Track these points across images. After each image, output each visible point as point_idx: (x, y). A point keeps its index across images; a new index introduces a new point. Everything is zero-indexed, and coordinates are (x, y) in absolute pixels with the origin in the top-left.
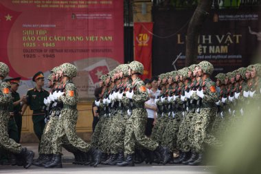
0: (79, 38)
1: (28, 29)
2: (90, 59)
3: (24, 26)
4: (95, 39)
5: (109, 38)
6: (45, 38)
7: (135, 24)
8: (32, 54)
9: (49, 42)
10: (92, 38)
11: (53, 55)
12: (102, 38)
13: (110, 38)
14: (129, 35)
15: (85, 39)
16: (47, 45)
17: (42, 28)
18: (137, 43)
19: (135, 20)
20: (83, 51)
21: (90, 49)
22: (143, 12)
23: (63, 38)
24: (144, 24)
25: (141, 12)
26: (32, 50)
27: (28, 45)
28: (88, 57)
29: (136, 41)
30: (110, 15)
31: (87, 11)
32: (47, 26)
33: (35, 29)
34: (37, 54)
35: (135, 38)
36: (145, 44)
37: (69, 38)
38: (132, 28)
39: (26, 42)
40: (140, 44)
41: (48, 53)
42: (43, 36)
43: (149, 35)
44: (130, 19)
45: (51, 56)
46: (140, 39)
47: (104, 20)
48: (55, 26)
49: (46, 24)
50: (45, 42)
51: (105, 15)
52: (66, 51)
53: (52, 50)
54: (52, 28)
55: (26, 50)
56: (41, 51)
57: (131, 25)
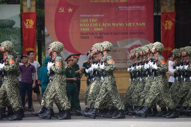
0: (121, 25)
1: (84, 18)
2: (128, 39)
3: (81, 16)
4: (132, 25)
5: (143, 24)
6: (96, 25)
7: (162, 13)
8: (87, 36)
9: (99, 27)
10: (130, 24)
11: (102, 37)
12: (137, 24)
13: (144, 24)
14: (157, 22)
15: (125, 25)
16: (98, 29)
17: (94, 18)
18: (164, 27)
19: (162, 11)
20: (123, 33)
21: (129, 32)
22: (169, 4)
23: (109, 25)
24: (169, 13)
25: (167, 5)
26: (87, 33)
27: (84, 29)
29: (163, 26)
30: (144, 7)
31: (127, 4)
32: (98, 16)
33: (89, 18)
34: (90, 36)
35: (162, 24)
37: (114, 24)
38: (160, 16)
39: (82, 27)
40: (166, 28)
41: (98, 35)
42: (95, 23)
43: (172, 21)
44: (158, 10)
45: (100, 37)
46: (166, 25)
47: (139, 11)
48: (103, 16)
49: (97, 14)
50: (96, 27)
51: (139, 7)
52: (111, 34)
53: (101, 33)
54: (101, 17)
55: (82, 33)
56: (93, 34)
57: (159, 14)
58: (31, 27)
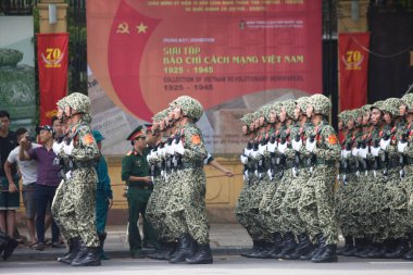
0: (251, 59)
1: (172, 45)
2: (268, 91)
3: (166, 40)
4: (276, 60)
5: (299, 58)
6: (198, 60)
7: (340, 35)
8: (179, 84)
9: (203, 65)
10: (271, 59)
11: (211, 86)
12: (287, 58)
13: (301, 58)
14: (330, 52)
15: (260, 59)
16: (201, 70)
17: (194, 45)
18: (344, 66)
19: (340, 28)
20: (256, 79)
21: (268, 76)
22: (354, 15)
23: (226, 60)
24: (354, 34)
25: (350, 17)
26: (178, 78)
27: (171, 70)
28: (265, 88)
29: (342, 62)
30: (301, 22)
31: (264, 16)
32: (201, 40)
33: (183, 45)
34: (185, 85)
35: (341, 58)
36: (357, 67)
37: (236, 59)
38: (336, 41)
39: (168, 66)
40: (349, 67)
41: (203, 83)
42: (194, 56)
43: (362, 52)
44: (332, 28)
45: (206, 87)
46: (349, 59)
47: (290, 30)
48: (213, 40)
49: (198, 37)
50: (198, 66)
51: (291, 22)
52: (230, 79)
53: (209, 78)
54: (208, 43)
55: (168, 79)
56: (192, 79)
57: (334, 37)
58: (57, 64)
